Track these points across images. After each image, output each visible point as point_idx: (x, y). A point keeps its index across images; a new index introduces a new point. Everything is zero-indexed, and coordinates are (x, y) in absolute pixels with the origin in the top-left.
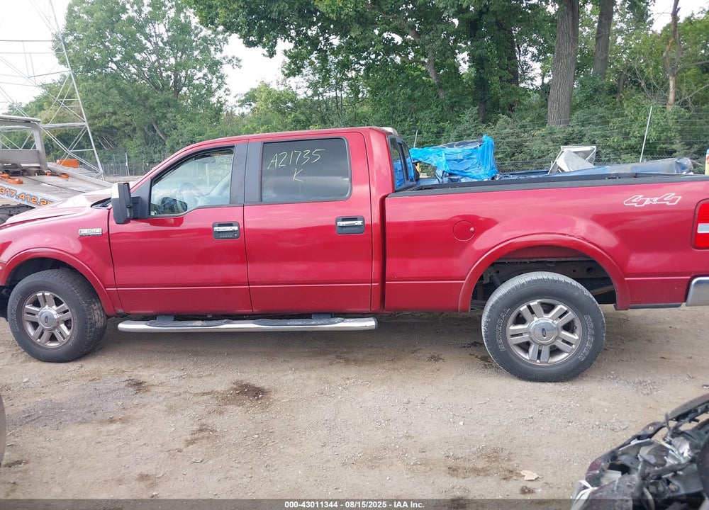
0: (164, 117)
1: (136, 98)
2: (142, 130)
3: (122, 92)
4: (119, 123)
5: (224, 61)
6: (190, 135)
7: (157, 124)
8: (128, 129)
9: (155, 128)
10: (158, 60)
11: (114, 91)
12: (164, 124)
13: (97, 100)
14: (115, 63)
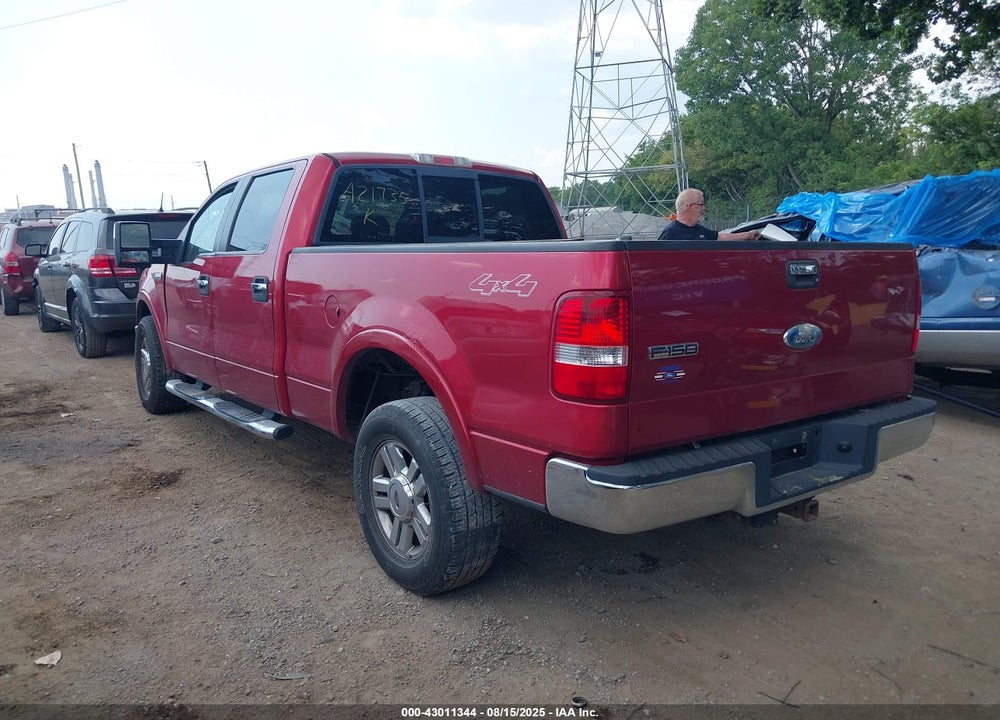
0: (803, 155)
1: (768, 129)
2: (775, 173)
3: (749, 121)
4: (746, 165)
5: (914, 65)
6: (831, 181)
7: (793, 165)
8: (756, 173)
9: (791, 170)
10: (811, 73)
11: (737, 121)
12: (802, 165)
13: (715, 134)
14: (750, 83)
